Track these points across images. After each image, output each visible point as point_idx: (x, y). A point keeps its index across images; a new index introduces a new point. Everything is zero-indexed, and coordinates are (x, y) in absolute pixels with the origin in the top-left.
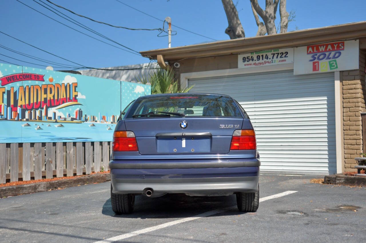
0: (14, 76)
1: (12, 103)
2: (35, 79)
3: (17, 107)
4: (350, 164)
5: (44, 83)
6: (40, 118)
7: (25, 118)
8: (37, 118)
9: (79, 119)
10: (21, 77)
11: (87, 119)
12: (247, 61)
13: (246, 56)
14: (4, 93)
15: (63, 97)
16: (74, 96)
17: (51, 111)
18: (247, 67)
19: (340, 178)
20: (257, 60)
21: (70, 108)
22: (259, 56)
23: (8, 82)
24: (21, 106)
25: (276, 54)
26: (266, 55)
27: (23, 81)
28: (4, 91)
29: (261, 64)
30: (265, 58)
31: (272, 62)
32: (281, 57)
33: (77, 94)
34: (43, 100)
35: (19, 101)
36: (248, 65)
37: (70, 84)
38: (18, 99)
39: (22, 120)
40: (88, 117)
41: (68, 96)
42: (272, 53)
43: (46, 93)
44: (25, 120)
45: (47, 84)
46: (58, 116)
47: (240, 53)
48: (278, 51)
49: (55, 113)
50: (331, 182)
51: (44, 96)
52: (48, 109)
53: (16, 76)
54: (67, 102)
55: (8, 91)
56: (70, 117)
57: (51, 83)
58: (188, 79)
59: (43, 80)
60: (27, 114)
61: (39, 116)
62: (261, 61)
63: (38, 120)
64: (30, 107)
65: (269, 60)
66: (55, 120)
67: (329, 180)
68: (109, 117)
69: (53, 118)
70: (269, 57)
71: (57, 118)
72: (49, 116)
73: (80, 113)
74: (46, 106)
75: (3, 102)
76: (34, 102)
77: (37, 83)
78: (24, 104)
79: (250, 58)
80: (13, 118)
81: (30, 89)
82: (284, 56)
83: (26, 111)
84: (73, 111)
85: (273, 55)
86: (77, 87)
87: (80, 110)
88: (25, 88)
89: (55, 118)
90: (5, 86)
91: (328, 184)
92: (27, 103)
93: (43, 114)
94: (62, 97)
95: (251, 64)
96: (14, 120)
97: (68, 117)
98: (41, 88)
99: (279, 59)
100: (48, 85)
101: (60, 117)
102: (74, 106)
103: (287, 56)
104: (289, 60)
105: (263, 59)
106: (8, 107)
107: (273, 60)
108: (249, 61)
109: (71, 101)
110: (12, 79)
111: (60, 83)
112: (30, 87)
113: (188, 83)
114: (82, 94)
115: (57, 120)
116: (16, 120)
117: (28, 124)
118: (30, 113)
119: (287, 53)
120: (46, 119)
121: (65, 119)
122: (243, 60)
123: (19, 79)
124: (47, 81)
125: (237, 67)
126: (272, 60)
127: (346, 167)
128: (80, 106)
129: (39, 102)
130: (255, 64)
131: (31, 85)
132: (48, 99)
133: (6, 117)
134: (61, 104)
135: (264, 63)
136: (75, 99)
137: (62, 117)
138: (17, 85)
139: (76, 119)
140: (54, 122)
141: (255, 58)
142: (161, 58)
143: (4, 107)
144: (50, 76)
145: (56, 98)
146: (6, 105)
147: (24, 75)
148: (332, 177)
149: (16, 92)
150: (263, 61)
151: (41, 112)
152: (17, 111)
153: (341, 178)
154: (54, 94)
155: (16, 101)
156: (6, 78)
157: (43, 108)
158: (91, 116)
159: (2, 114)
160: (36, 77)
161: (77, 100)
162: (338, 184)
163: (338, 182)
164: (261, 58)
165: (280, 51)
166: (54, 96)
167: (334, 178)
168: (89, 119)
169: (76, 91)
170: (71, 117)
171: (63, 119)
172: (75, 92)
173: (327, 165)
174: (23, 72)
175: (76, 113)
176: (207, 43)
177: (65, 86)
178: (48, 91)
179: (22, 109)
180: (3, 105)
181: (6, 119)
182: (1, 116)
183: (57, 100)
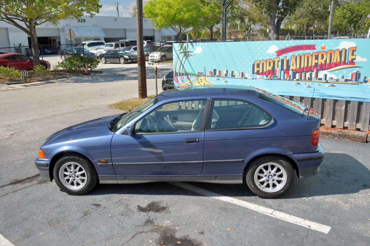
0: (287, 48)
1: (285, 68)
2: (306, 48)
3: (289, 70)
5: (315, 51)
7: (295, 78)
8: (306, 79)
9: (356, 81)
10: (293, 48)
11: (366, 80)
14: (279, 61)
15: (337, 61)
16: (350, 60)
21: (345, 71)
23: (282, 53)
24: (293, 70)
27: (295, 52)
28: (279, 60)
33: (355, 58)
34: (313, 64)
37: (346, 49)
38: (290, 65)
39: (293, 80)
40: (369, 79)
41: (343, 60)
43: (317, 58)
44: (295, 80)
46: (329, 78)
49: (326, 75)
51: (315, 61)
52: (319, 72)
53: (289, 48)
54: (341, 65)
55: (282, 60)
56: (343, 78)
57: (323, 50)
59: (315, 49)
60: (297, 75)
61: (309, 78)
63: (307, 80)
64: (300, 70)
66: (326, 81)
69: (323, 79)
71: (328, 79)
72: (319, 77)
73: (358, 75)
74: (317, 69)
75: (278, 68)
76: (305, 66)
77: (308, 51)
78: (295, 68)
80: (285, 78)
81: (301, 57)
83: (296, 73)
84: (348, 73)
86: (355, 51)
87: (358, 72)
88: (297, 57)
92: (298, 67)
93: (314, 76)
94: (335, 61)
96: (286, 80)
97: (341, 78)
98: (312, 55)
100: (320, 52)
101: (332, 78)
102: (349, 69)
106: (281, 71)
109: (347, 64)
110: (285, 50)
111: (334, 49)
112: (301, 56)
114: (363, 57)
115: (328, 81)
116: (288, 80)
117: (298, 83)
118: (300, 75)
120: (316, 79)
121: (337, 80)
123: (291, 50)
124: (318, 49)
128: (357, 68)
129: (309, 66)
131: (302, 54)
133: (280, 78)
134: (334, 67)
136: (352, 62)
137: (333, 78)
138: (289, 55)
139: (351, 80)
143: (278, 71)
144: (322, 45)
145: (328, 62)
146: (280, 69)
147: (296, 47)
149: (289, 60)
151: (311, 74)
152: (289, 74)
154: (325, 59)
155: (288, 67)
156: (281, 51)
157: (313, 71)
159: (277, 75)
161: (355, 63)
166: (326, 61)
169: (355, 54)
170: (345, 78)
171: (336, 80)
172: (353, 56)
175: (352, 75)
177: (340, 51)
178: (320, 57)
179: (293, 72)
180: (278, 69)
181: (280, 79)
182: (276, 77)
183: (329, 64)
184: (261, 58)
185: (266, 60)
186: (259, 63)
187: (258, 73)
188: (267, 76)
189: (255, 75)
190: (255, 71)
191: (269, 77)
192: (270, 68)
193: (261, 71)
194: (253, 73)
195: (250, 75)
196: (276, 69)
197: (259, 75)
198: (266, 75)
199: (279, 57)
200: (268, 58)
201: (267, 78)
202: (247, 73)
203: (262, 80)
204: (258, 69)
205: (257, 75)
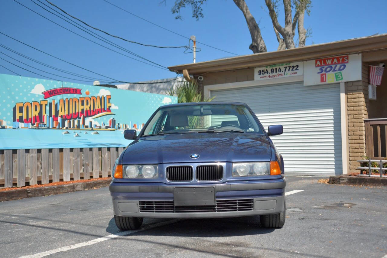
0: (55, 90)
1: (53, 114)
2: (74, 92)
3: (58, 117)
4: (354, 166)
5: (81, 96)
6: (78, 127)
7: (65, 127)
9: (113, 127)
10: (61, 91)
11: (119, 127)
12: (262, 74)
13: (261, 69)
14: (46, 105)
16: (108, 107)
17: (88, 121)
18: (262, 79)
19: (343, 179)
20: (272, 73)
21: (105, 118)
22: (273, 69)
23: (50, 95)
24: (61, 116)
25: (288, 67)
26: (279, 68)
27: (63, 95)
28: (47, 103)
29: (275, 76)
30: (278, 71)
31: (285, 75)
32: (292, 70)
33: (110, 106)
34: (80, 111)
35: (59, 112)
36: (263, 77)
37: (104, 96)
39: (63, 128)
40: (121, 125)
41: (103, 107)
42: (284, 66)
43: (83, 104)
44: (64, 128)
45: (84, 96)
47: (256, 67)
48: (290, 64)
49: (91, 122)
50: (335, 182)
51: (82, 107)
52: (85, 119)
53: (57, 90)
54: (101, 112)
55: (50, 103)
56: (104, 125)
57: (87, 96)
58: (211, 91)
59: (81, 94)
60: (67, 123)
61: (77, 125)
62: (275, 74)
63: (76, 128)
64: (69, 117)
65: (282, 73)
67: (333, 180)
68: (139, 126)
69: (89, 127)
70: (282, 70)
71: (93, 126)
72: (86, 124)
73: (114, 121)
74: (84, 116)
75: (46, 113)
76: (73, 112)
77: (75, 96)
78: (64, 114)
79: (265, 71)
80: (54, 127)
81: (69, 102)
82: (295, 69)
83: (65, 120)
84: (107, 121)
85: (285, 68)
86: (110, 99)
87: (114, 119)
88: (65, 100)
89: (91, 127)
90: (48, 99)
91: (333, 183)
92: (67, 113)
93: (81, 123)
94: (97, 108)
95: (266, 77)
97: (103, 125)
98: (79, 100)
99: (291, 71)
100: (85, 98)
101: (96, 125)
102: (108, 116)
103: (297, 69)
104: (299, 72)
105: (276, 72)
106: (50, 117)
107: (286, 72)
108: (264, 73)
109: (106, 111)
110: (53, 93)
111: (96, 95)
112: (69, 100)
113: (211, 94)
114: (115, 105)
115: (93, 128)
116: (57, 129)
117: (67, 132)
118: (69, 122)
119: (298, 66)
120: (84, 127)
121: (100, 128)
122: (259, 73)
123: (59, 93)
124: (84, 94)
125: (253, 79)
126: (284, 73)
127: (351, 168)
128: (113, 116)
129: (77, 113)
130: (269, 76)
131: (70, 98)
132: (85, 110)
133: (48, 126)
134: (97, 114)
135: (277, 75)
136: (109, 110)
137: (97, 126)
138: (57, 98)
139: (110, 127)
140: (90, 130)
141: (270, 71)
142: (186, 72)
143: (46, 117)
144: (86, 90)
145: (92, 109)
146: (48, 115)
147: (64, 89)
148: (336, 178)
149: (57, 104)
150: (276, 74)
151: (79, 121)
152: (58, 121)
153: (345, 179)
154: (90, 105)
155: (57, 112)
156: (48, 92)
157: (80, 118)
158: (124, 125)
159: (45, 123)
160: (74, 90)
161: (111, 110)
162: (341, 183)
163: (341, 182)
164: (275, 71)
165: (292, 64)
166: (90, 107)
167: (338, 178)
168: (122, 127)
169: (110, 102)
170: (106, 125)
171: (99, 127)
172: (110, 104)
173: (334, 167)
174: (63, 87)
175: (110, 121)
176: (227, 59)
177: (100, 98)
178: (85, 103)
179: (62, 119)
180: (46, 115)
181: (48, 128)
182: (44, 125)
183: (93, 111)
184: (25, 99)
185: (31, 103)
186: (22, 106)
187: (21, 120)
188: (33, 124)
189: (16, 123)
190: (17, 118)
191: (35, 125)
192: (36, 113)
193: (25, 117)
194: (14, 120)
195: (9, 122)
196: (43, 115)
197: (22, 123)
198: (31, 122)
199: (46, 99)
200: (33, 100)
201: (33, 127)
202: (5, 120)
203: (26, 129)
204: (21, 114)
205: (20, 123)
